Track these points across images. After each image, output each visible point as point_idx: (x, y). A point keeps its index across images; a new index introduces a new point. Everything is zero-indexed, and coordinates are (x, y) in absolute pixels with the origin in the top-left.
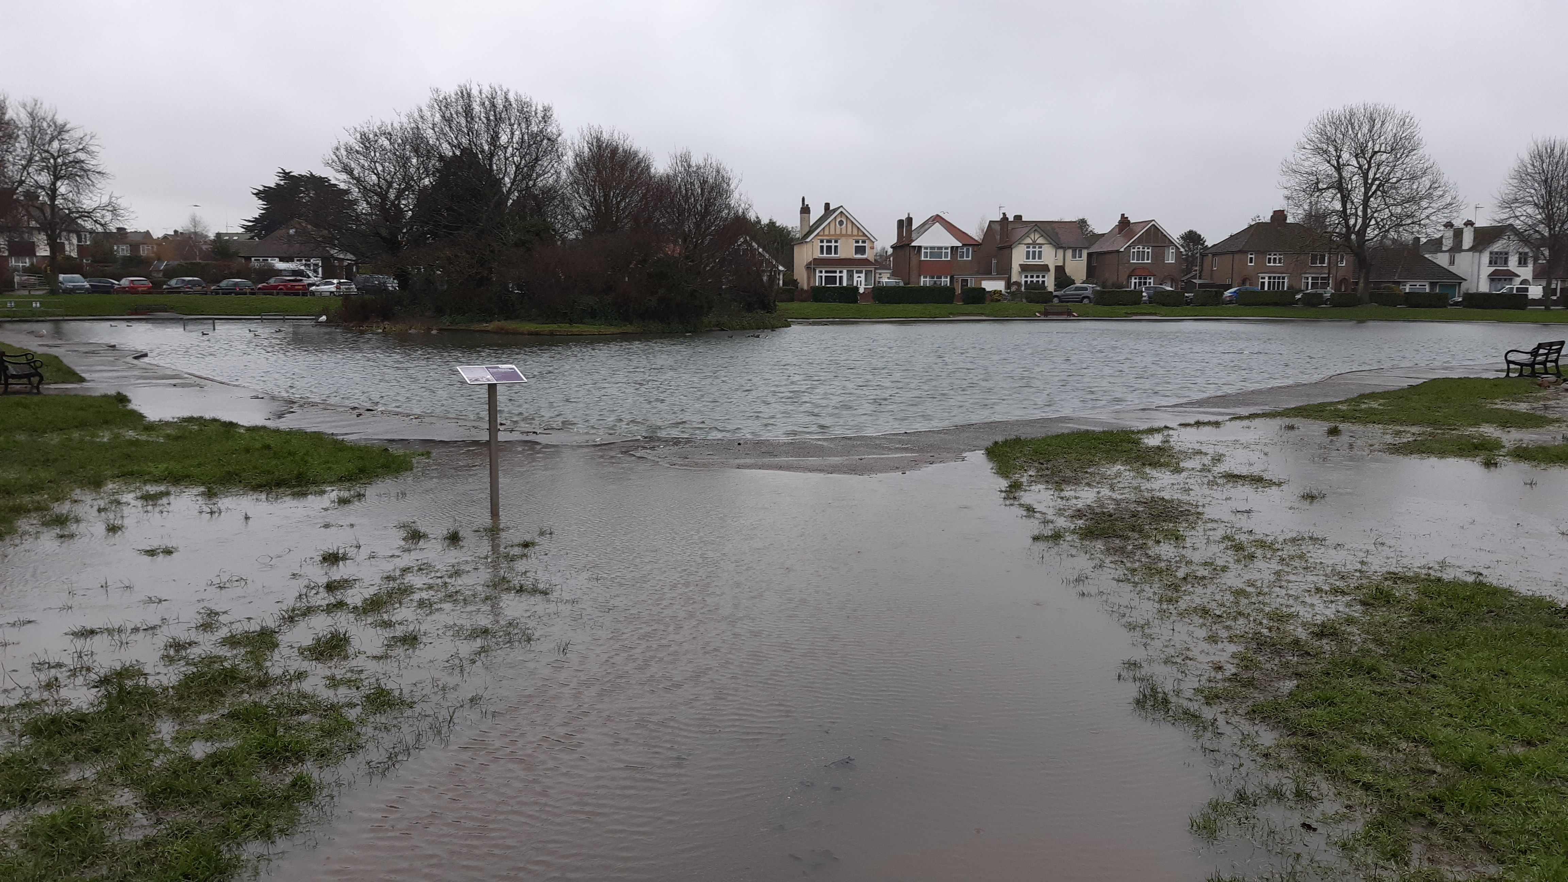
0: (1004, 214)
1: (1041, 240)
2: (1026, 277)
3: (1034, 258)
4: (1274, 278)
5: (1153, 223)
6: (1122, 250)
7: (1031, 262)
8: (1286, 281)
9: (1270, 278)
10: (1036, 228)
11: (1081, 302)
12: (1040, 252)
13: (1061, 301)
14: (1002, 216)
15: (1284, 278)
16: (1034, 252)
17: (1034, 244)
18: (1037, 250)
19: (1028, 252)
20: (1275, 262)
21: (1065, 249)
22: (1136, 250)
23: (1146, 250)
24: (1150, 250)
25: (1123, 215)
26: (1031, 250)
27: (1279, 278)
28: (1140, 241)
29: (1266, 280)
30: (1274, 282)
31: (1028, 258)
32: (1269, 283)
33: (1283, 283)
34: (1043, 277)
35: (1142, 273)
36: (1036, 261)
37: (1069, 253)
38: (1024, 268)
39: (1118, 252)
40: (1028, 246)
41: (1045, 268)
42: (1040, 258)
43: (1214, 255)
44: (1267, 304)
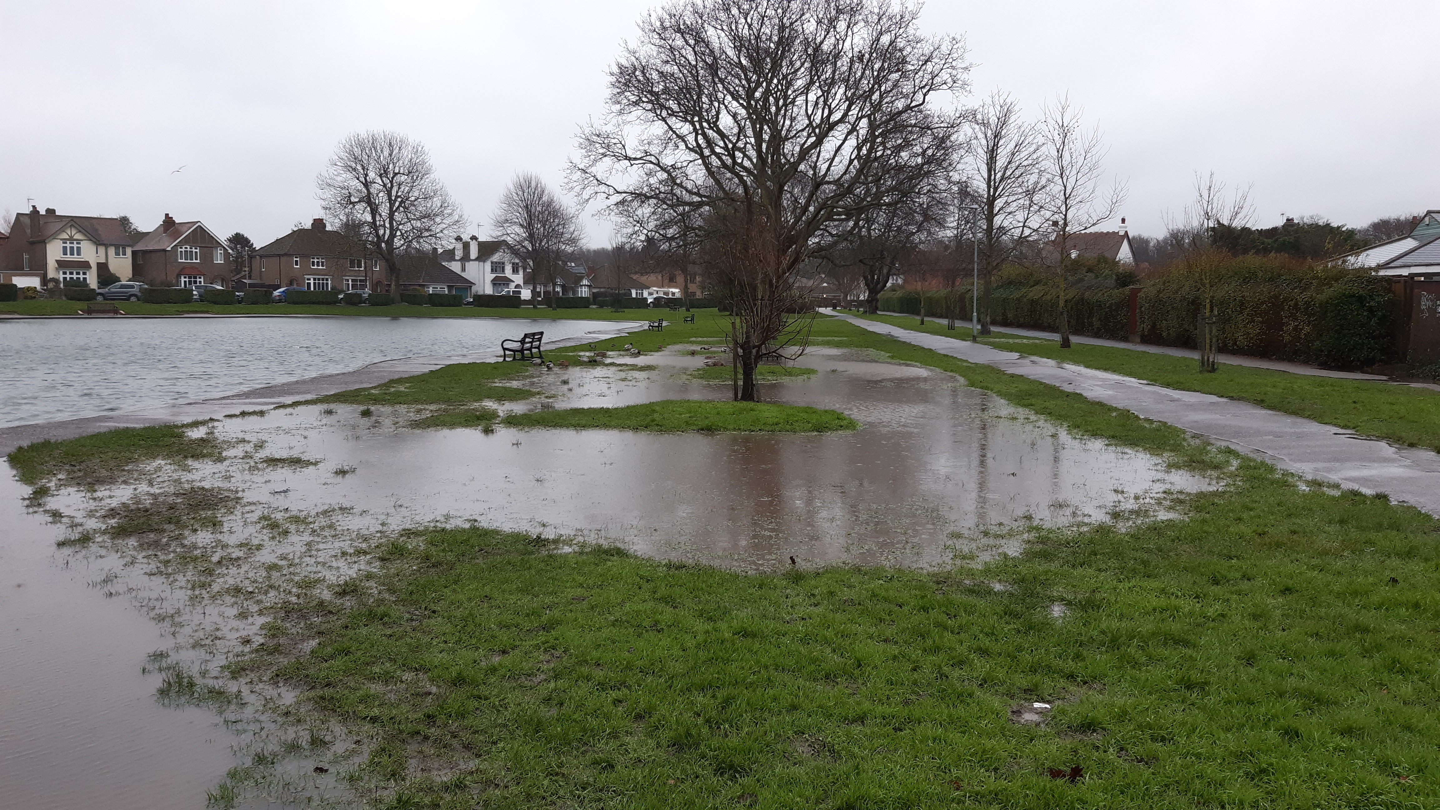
0: (34, 207)
1: (78, 236)
2: (65, 273)
3: (72, 254)
4: (319, 279)
5: (199, 224)
6: (169, 249)
7: (69, 257)
8: (329, 282)
9: (315, 279)
10: (73, 223)
11: (128, 299)
12: (79, 249)
13: (105, 299)
14: (31, 209)
15: (327, 280)
16: (72, 248)
17: (71, 239)
18: (75, 245)
19: (65, 248)
20: (318, 266)
21: (106, 246)
22: (183, 250)
23: (194, 250)
24: (198, 250)
25: (167, 215)
26: (68, 245)
27: (323, 279)
28: (186, 241)
29: (312, 281)
30: (319, 283)
31: (65, 253)
32: (315, 284)
33: (327, 284)
34: (84, 274)
35: (192, 272)
36: (75, 258)
37: (112, 251)
38: (62, 265)
39: (164, 251)
40: (65, 241)
41: (86, 265)
42: (79, 254)
43: (261, 257)
44: (314, 303)
